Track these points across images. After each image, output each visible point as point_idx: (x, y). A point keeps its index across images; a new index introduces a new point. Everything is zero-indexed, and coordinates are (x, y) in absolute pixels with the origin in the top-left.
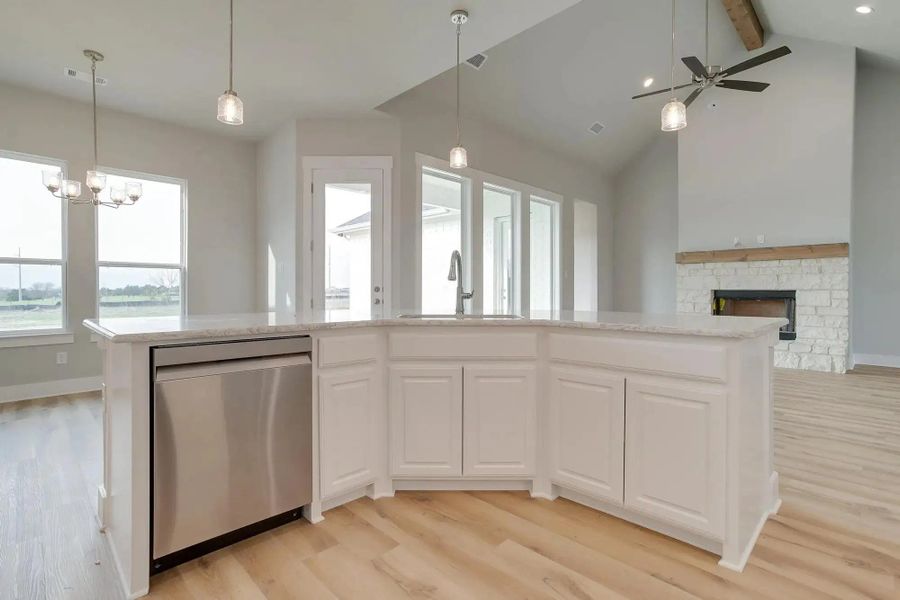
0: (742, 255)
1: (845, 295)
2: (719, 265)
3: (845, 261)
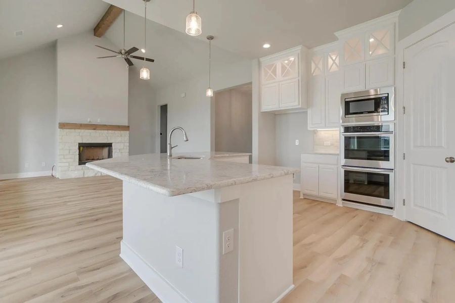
0: (95, 127)
1: (128, 144)
2: (83, 131)
3: (128, 132)
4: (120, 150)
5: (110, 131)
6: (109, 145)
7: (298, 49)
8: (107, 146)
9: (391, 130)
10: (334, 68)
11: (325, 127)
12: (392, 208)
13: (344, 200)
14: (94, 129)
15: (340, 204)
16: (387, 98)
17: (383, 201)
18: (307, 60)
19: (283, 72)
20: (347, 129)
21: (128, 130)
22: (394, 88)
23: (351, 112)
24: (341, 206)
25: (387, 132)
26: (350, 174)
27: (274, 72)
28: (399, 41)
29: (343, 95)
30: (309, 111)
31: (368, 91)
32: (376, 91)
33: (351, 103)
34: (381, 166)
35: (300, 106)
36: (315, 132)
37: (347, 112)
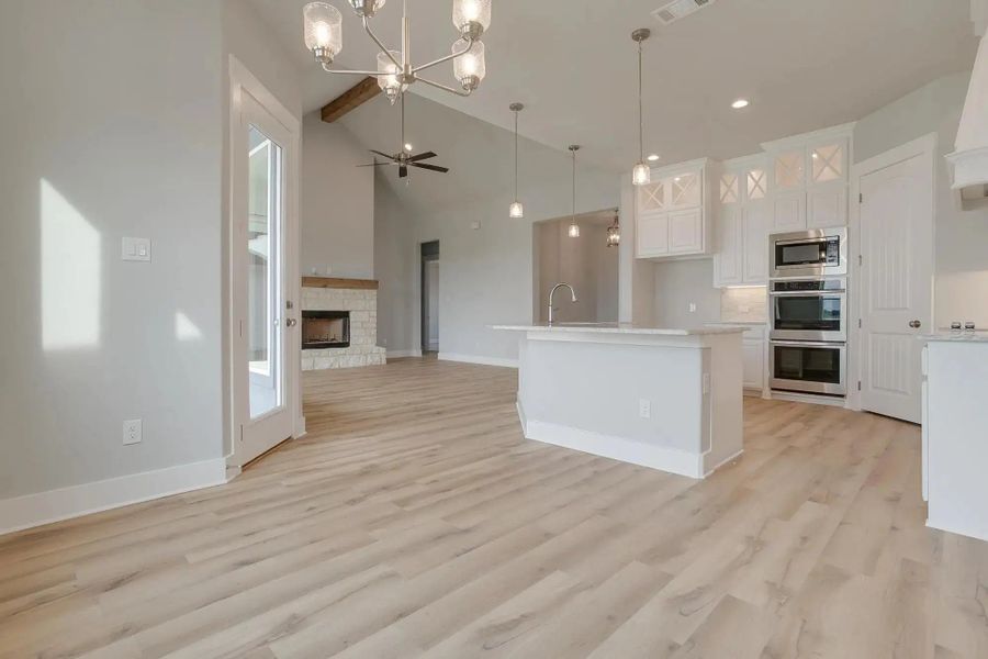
1: (375, 314)
3: (374, 292)
4: (362, 323)
5: (348, 290)
6: (345, 315)
7: (702, 163)
8: (341, 317)
9: (842, 287)
10: (757, 194)
11: (742, 283)
12: (842, 396)
13: (773, 389)
14: (325, 286)
15: (767, 394)
16: (837, 242)
17: (827, 387)
18: (713, 179)
19: (674, 196)
20: (779, 286)
21: (377, 288)
22: (845, 229)
23: (784, 261)
24: (769, 398)
25: (837, 290)
26: (783, 351)
27: (660, 195)
28: (855, 162)
29: (772, 237)
30: (716, 259)
31: (806, 233)
32: (818, 232)
33: (785, 249)
34: (826, 338)
35: (704, 251)
36: (723, 291)
37: (780, 261)
